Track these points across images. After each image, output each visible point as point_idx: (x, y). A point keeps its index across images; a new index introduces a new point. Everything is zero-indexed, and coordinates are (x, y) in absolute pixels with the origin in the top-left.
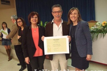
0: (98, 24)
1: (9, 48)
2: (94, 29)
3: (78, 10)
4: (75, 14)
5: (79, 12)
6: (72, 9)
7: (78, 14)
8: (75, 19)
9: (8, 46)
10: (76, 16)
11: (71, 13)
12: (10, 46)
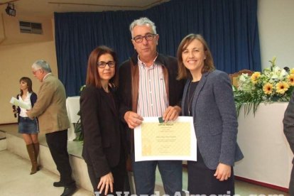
0: (244, 80)
1: (34, 139)
3: (204, 42)
4: (194, 50)
6: (187, 38)
8: (195, 64)
9: (33, 136)
10: (197, 55)
12: (37, 135)
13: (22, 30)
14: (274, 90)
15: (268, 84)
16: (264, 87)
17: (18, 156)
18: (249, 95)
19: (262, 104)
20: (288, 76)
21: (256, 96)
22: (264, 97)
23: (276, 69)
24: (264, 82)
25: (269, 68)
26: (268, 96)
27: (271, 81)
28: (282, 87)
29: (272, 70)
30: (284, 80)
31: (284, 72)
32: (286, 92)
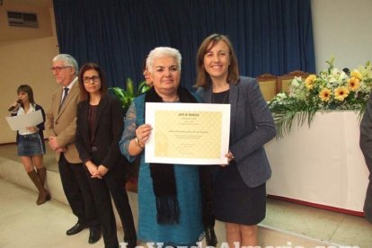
0: (297, 84)
2: (284, 99)
4: (221, 53)
5: (232, 49)
7: (230, 53)
8: (220, 70)
11: (209, 51)
12: (41, 156)
13: (12, 24)
14: (332, 97)
15: (325, 90)
16: (321, 93)
17: (16, 184)
18: (303, 103)
19: (318, 114)
20: (349, 80)
21: (311, 103)
22: (320, 105)
23: (334, 71)
24: (321, 87)
25: (326, 70)
26: (326, 103)
27: (329, 86)
28: (342, 93)
29: (330, 72)
30: (343, 84)
31: (343, 75)
32: (346, 99)
